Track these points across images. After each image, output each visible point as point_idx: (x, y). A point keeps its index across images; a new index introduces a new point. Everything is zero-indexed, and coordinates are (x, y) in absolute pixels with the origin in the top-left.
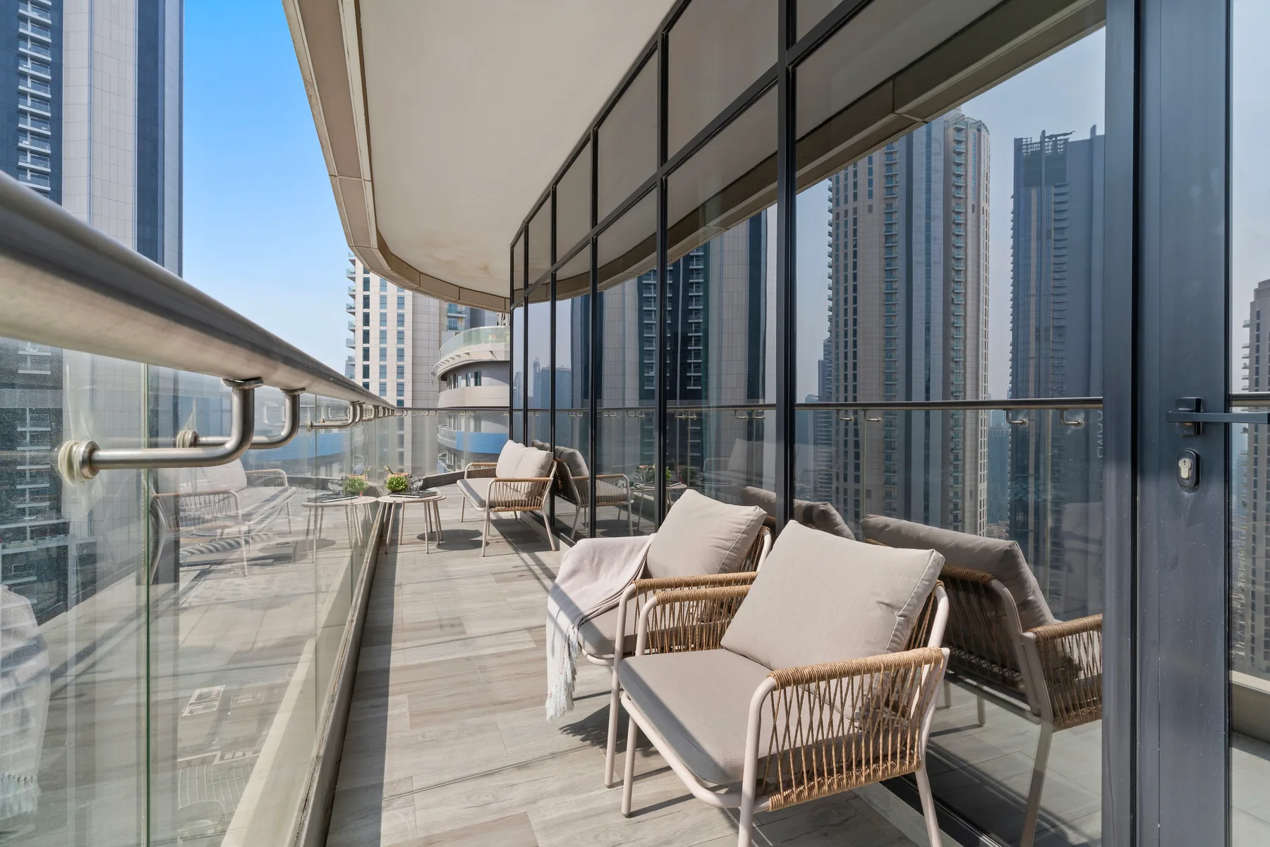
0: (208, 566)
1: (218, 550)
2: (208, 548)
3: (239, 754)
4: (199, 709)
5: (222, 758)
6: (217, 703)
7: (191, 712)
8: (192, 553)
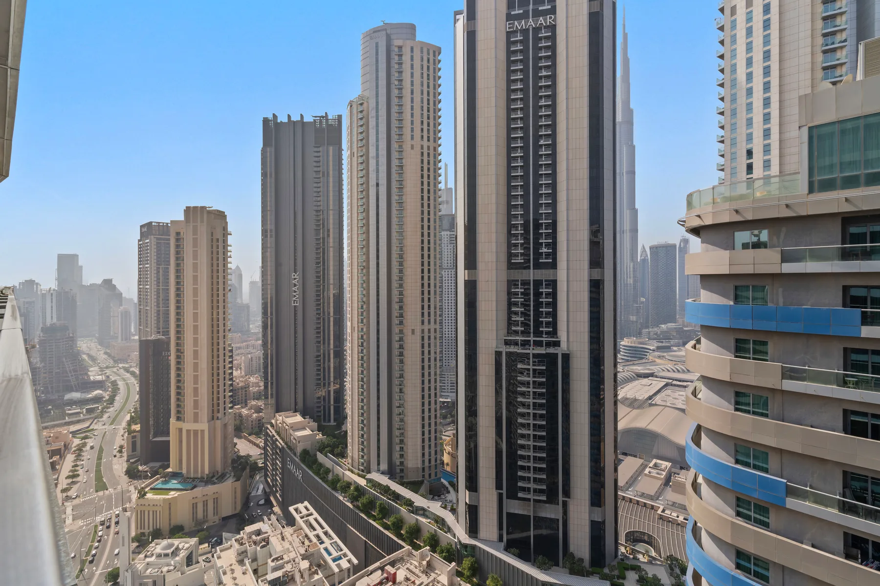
0: (671, 381)
1: (678, 371)
2: (672, 369)
3: (675, 514)
4: (654, 472)
5: (663, 511)
6: (664, 473)
7: (650, 472)
8: (663, 370)
